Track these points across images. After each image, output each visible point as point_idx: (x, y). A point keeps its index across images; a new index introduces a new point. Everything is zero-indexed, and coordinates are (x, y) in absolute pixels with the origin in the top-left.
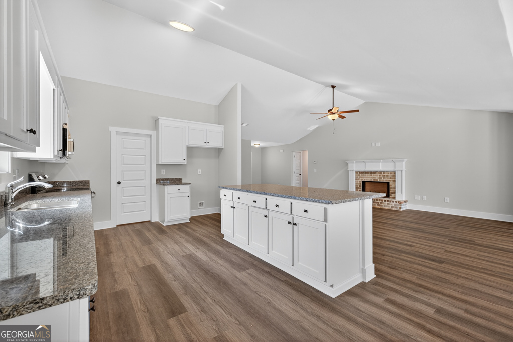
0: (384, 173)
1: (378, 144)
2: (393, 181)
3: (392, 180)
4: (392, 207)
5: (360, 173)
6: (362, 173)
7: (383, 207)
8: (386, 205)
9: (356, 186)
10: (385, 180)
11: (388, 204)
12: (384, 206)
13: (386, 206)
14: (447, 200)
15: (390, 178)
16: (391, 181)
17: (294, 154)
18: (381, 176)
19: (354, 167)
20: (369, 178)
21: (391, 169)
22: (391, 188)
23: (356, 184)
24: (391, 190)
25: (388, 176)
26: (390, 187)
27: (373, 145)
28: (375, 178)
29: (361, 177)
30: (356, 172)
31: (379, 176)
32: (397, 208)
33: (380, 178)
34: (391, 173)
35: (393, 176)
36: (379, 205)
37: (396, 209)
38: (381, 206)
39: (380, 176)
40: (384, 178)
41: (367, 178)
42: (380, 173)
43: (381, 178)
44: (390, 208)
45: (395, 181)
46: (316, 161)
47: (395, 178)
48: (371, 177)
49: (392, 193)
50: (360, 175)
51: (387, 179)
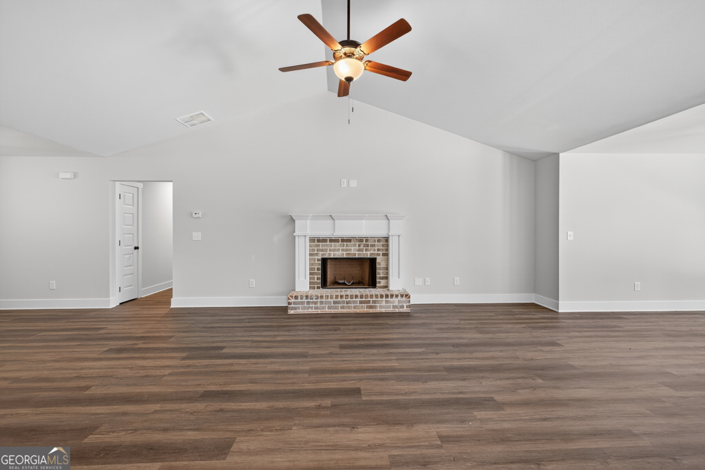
0: (367, 241)
1: (354, 184)
2: (383, 255)
3: (381, 253)
4: (394, 307)
5: (319, 241)
6: (324, 240)
7: (378, 310)
8: (384, 304)
9: (311, 269)
10: (368, 254)
11: (387, 302)
12: (381, 307)
13: (384, 307)
14: (457, 280)
15: (378, 250)
16: (379, 255)
17: (119, 188)
18: (362, 247)
19: (307, 228)
20: (338, 250)
21: (382, 233)
22: (380, 269)
23: (311, 264)
24: (380, 273)
25: (373, 246)
26: (377, 266)
27: (345, 185)
28: (350, 250)
29: (322, 250)
30: (312, 240)
31: (357, 247)
32: (402, 307)
33: (359, 250)
34: (379, 241)
35: (383, 246)
36: (371, 307)
37: (401, 310)
38: (375, 307)
39: (359, 246)
40: (366, 250)
41: (334, 250)
42: (360, 240)
43: (362, 250)
44: (391, 310)
45: (386, 255)
46: (200, 213)
47: (387, 250)
48: (342, 250)
49: (383, 278)
50: (318, 246)
51: (372, 252)
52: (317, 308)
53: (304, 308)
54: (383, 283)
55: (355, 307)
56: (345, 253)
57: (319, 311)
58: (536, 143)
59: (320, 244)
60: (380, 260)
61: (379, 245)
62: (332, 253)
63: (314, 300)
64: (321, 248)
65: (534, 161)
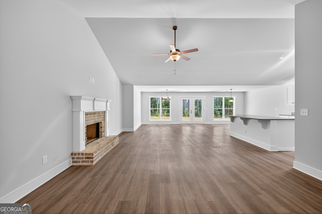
30: (86, 114)
31: (97, 117)
45: (104, 120)
50: (87, 118)
51: (100, 119)
52: (102, 155)
53: (98, 158)
54: (103, 134)
55: (110, 148)
60: (102, 123)
61: (103, 114)
62: (90, 121)
63: (101, 150)
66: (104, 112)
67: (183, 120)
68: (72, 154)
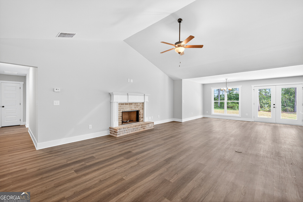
0: (137, 104)
9: (119, 117)
10: (137, 109)
14: (159, 116)
15: (141, 107)
16: (140, 109)
19: (118, 99)
20: (128, 108)
21: (142, 101)
23: (119, 115)
24: (140, 116)
25: (139, 106)
26: (139, 114)
27: (129, 81)
28: (132, 108)
29: (122, 108)
30: (119, 104)
31: (134, 107)
33: (135, 108)
34: (141, 104)
37: (152, 128)
39: (135, 106)
40: (137, 107)
42: (135, 103)
45: (143, 109)
46: (60, 89)
47: (143, 107)
48: (130, 108)
49: (141, 118)
50: (121, 106)
51: (139, 108)
52: (127, 132)
53: (123, 133)
54: (142, 119)
55: (139, 130)
56: (130, 109)
57: (128, 134)
58: (176, 75)
59: (122, 105)
60: (141, 111)
61: (141, 105)
62: (126, 109)
63: (126, 129)
64: (122, 107)
65: (174, 80)
66: (143, 103)
67: (258, 116)
68: (110, 128)
